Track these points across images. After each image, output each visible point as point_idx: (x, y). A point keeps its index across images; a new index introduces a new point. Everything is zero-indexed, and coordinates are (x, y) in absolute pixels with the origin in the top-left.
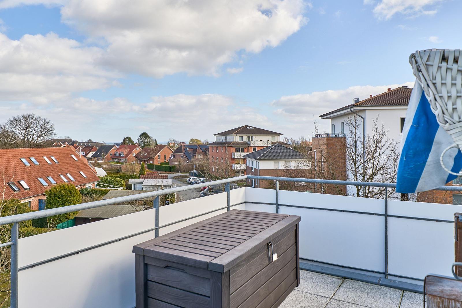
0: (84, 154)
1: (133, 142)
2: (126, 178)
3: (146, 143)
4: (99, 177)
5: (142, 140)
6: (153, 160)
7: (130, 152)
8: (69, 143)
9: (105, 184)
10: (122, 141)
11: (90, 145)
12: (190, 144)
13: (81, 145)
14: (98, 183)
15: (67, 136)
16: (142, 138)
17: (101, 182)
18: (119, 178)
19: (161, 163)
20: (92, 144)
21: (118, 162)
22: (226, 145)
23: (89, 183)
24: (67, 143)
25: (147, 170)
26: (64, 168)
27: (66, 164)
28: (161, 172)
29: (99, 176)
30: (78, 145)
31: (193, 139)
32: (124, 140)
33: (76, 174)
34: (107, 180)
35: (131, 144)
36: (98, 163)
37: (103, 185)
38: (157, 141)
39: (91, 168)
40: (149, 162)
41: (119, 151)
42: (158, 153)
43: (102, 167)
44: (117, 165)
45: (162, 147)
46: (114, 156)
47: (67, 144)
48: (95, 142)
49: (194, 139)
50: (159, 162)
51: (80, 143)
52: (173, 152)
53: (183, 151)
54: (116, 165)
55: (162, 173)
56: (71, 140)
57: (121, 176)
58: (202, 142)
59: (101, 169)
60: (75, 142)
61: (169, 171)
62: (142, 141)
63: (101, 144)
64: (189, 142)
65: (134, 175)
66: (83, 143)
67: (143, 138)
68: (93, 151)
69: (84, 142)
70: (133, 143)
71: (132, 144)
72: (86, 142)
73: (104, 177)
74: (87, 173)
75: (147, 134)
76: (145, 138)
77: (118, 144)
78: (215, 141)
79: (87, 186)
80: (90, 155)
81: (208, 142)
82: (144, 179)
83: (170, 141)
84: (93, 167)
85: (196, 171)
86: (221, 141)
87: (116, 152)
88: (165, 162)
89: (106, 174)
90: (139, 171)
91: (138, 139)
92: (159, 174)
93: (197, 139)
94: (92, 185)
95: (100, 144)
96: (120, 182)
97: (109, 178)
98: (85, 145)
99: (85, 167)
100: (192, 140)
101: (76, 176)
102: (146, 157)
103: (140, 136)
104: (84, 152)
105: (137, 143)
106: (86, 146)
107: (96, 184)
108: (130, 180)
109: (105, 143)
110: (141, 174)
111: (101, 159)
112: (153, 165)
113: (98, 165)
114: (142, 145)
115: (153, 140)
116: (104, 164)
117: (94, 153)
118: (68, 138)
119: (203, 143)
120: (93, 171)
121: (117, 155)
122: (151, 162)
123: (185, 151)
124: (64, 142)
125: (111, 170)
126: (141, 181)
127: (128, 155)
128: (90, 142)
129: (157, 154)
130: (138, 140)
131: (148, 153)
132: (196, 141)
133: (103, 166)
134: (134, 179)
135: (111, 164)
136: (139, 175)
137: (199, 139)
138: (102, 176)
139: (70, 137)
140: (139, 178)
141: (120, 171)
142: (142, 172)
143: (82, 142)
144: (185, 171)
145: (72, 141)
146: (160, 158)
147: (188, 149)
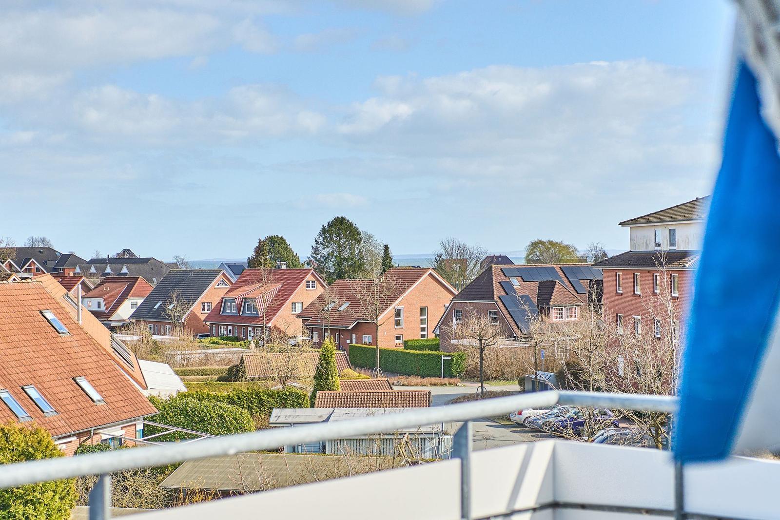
0: (103, 308)
1: (295, 258)
2: (262, 404)
3: (347, 262)
4: (152, 399)
5: (330, 250)
6: (373, 329)
7: (283, 296)
8: (44, 264)
9: (174, 429)
10: (251, 254)
11: (125, 270)
12: (529, 261)
13: (93, 270)
14: (146, 422)
15: (37, 235)
16: (332, 239)
17: (162, 418)
18: (232, 402)
19: (405, 343)
20: (133, 266)
21: (237, 339)
22: (662, 265)
23: (114, 424)
24: (38, 265)
25: (349, 371)
26: (12, 364)
27: (24, 349)
28: (403, 380)
29: (155, 393)
30: (78, 270)
31: (540, 242)
32: (259, 250)
33: (63, 389)
34: (185, 411)
35: (284, 267)
36: (155, 343)
37: (167, 430)
38: (393, 252)
39: (122, 361)
40: (359, 340)
41: (238, 294)
42: (392, 299)
43: (169, 360)
44: (229, 353)
45: (411, 274)
46: (218, 315)
47: (38, 269)
48: (146, 260)
49: (544, 239)
50: (398, 338)
51: (86, 265)
52: (455, 297)
53: (498, 292)
54: (226, 353)
55: (409, 385)
56: (51, 251)
57: (239, 398)
58: (579, 254)
59: (165, 368)
60: (68, 260)
61: (440, 376)
62: (330, 255)
63: (169, 265)
64: (524, 254)
65: (291, 393)
66: (98, 265)
67: (335, 242)
68: (138, 296)
69: (103, 261)
70: (292, 260)
71: (288, 266)
72: (111, 261)
73: (171, 397)
74: (103, 381)
75: (351, 225)
76: (342, 242)
77: (235, 268)
78: (628, 249)
79: (104, 437)
80: (125, 311)
81: (605, 255)
82: (331, 410)
83: (444, 253)
84: (132, 358)
85: (550, 374)
86: (652, 248)
87: (224, 301)
88: (423, 336)
89: (184, 389)
90: (313, 374)
91: (314, 245)
92: (395, 388)
93: (558, 241)
94: (123, 432)
95: (165, 268)
96: (235, 419)
97: (193, 402)
98: (108, 270)
99: (95, 358)
100: (535, 245)
101: (60, 396)
102: (347, 317)
103: (324, 231)
104: (102, 301)
105: (309, 262)
106: (109, 274)
107: (140, 427)
108: (275, 412)
109: (183, 263)
110: (319, 387)
111: (168, 326)
112: (375, 350)
113: (155, 352)
114: (332, 271)
115: (376, 246)
116: (178, 348)
117: (140, 302)
118: (41, 245)
119: (583, 259)
120: (132, 377)
121: (231, 310)
122: (367, 339)
123: (503, 294)
124: (27, 260)
125: (202, 371)
126: (321, 416)
127: (272, 310)
128: (126, 257)
129: (387, 306)
130: (316, 250)
131: (355, 303)
132: (552, 250)
133: (173, 356)
134: (293, 406)
135: (205, 347)
136: (314, 393)
137: (565, 243)
138: (165, 397)
139: (48, 238)
140: (313, 406)
141: (236, 375)
142: (322, 379)
143: (93, 261)
144: (503, 374)
145: (55, 257)
146: (402, 323)
147: (516, 283)
